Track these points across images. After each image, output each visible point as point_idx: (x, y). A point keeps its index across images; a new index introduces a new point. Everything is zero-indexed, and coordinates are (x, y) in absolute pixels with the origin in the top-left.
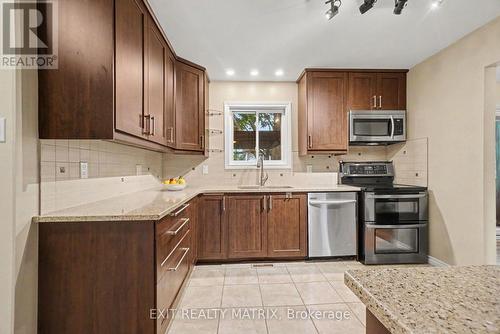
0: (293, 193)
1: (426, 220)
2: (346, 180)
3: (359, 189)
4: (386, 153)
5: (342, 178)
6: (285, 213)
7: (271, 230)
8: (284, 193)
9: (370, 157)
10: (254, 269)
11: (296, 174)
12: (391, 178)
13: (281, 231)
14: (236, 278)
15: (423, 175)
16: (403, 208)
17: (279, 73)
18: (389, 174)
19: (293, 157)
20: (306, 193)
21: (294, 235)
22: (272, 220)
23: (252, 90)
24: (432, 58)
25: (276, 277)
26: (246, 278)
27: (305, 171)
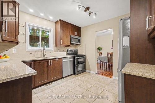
0: (58, 58)
1: (85, 62)
2: (69, 54)
3: (74, 56)
4: (76, 47)
5: (68, 53)
6: (56, 65)
7: (51, 72)
8: (56, 59)
9: (72, 48)
10: (46, 87)
11: (55, 52)
12: (77, 53)
13: (54, 71)
14: (41, 93)
15: (84, 52)
16: (80, 60)
17: (51, 18)
18: (77, 52)
19: (54, 47)
20: (62, 58)
21: (59, 72)
22: (52, 68)
23: (37, 20)
24: (86, 26)
25: (56, 87)
26: (45, 91)
27: (57, 51)
